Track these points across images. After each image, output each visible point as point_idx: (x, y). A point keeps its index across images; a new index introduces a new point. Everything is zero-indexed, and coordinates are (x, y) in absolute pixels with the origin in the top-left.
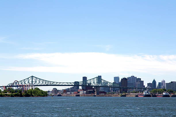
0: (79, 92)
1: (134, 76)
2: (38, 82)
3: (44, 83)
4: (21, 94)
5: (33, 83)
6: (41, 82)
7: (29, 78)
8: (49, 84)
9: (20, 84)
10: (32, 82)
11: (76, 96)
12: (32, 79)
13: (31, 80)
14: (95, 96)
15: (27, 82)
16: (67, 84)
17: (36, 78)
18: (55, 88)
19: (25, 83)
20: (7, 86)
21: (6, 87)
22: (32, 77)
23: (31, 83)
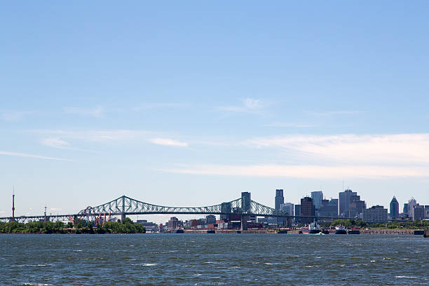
0: (217, 226)
1: (350, 191)
2: (134, 207)
3: (150, 209)
4: (92, 229)
5: (126, 208)
6: (140, 208)
7: (118, 201)
8: (155, 210)
9: (96, 212)
10: (124, 206)
11: (208, 232)
12: (124, 202)
13: (121, 204)
14: (239, 232)
15: (113, 208)
16: (188, 211)
17: (131, 199)
18: (174, 218)
19: (104, 210)
20: (78, 215)
21: (75, 216)
22: (124, 197)
23: (121, 208)
